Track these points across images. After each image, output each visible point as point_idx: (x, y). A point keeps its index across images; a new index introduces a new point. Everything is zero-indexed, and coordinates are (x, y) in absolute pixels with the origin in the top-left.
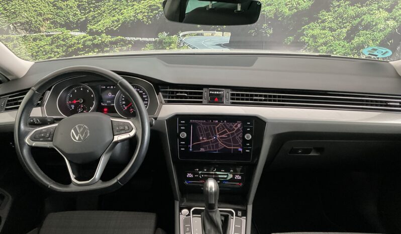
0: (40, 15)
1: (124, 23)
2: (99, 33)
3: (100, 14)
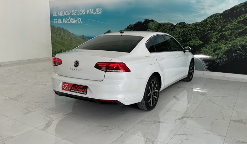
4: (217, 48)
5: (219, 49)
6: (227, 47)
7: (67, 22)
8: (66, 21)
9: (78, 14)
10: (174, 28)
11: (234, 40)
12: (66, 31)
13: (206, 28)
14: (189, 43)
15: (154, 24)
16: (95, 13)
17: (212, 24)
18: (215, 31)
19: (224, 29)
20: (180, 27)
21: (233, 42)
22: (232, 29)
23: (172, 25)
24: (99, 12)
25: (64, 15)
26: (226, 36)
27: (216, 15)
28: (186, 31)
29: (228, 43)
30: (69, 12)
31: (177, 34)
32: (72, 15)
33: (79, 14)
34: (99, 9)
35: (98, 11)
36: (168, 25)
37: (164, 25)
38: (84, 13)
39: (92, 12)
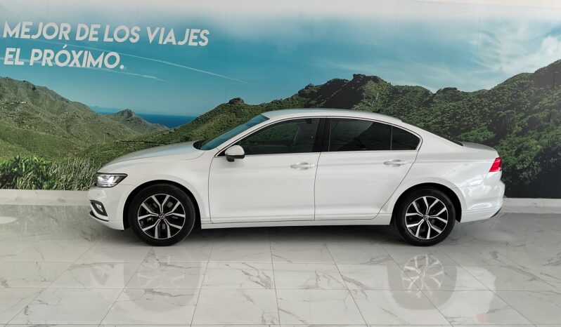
4: (522, 146)
5: (527, 148)
6: (541, 144)
7: (53, 60)
8: (46, 57)
9: (106, 39)
10: (431, 101)
11: (553, 129)
12: (43, 94)
13: (502, 103)
14: (466, 136)
15: (380, 88)
16: (180, 43)
17: (513, 95)
18: (519, 110)
19: (536, 107)
20: (446, 99)
21: (552, 133)
22: (551, 108)
23: (427, 92)
24: (199, 39)
25: (34, 37)
26: (539, 121)
27: (521, 76)
28: (459, 108)
29: (543, 136)
30: (65, 29)
31: (439, 115)
32: (78, 38)
33: (111, 40)
34: (198, 31)
35: (196, 37)
36: (416, 92)
37: (406, 90)
38: (134, 38)
39: (171, 38)
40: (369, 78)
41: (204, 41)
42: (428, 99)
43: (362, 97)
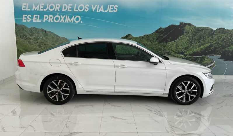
0: (172, 50)
1: (194, 52)
2: (187, 55)
3: (188, 50)
7: (53, 20)
8: (50, 19)
9: (75, 10)
12: (49, 34)
14: (228, 49)
15: (191, 28)
16: (106, 11)
20: (220, 33)
23: (212, 30)
24: (114, 9)
25: (45, 10)
28: (226, 37)
30: (58, 6)
31: (217, 40)
32: (63, 10)
33: (77, 11)
34: (113, 6)
35: (112, 9)
36: (207, 30)
37: (203, 29)
38: (87, 9)
39: (102, 9)
40: (187, 24)
41: (115, 10)
42: (212, 33)
43: (183, 33)
